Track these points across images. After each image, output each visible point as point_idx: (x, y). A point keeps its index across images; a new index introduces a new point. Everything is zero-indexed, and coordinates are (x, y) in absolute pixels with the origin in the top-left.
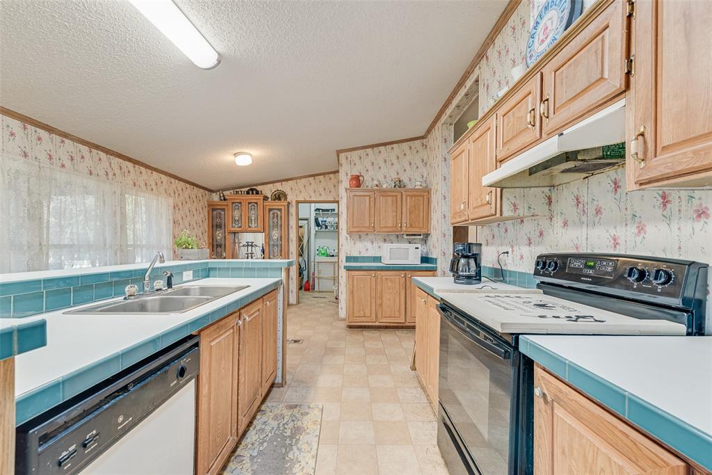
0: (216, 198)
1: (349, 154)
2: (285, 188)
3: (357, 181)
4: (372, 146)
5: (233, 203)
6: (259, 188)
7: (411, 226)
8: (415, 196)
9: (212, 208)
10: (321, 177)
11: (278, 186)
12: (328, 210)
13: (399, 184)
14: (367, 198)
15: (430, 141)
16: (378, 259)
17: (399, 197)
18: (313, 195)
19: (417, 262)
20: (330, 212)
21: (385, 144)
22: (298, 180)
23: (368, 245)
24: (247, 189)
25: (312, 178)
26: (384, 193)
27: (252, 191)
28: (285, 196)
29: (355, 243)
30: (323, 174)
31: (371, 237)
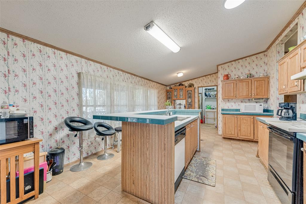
0: (168, 88)
1: (223, 66)
2: (193, 82)
3: (227, 77)
4: (235, 61)
5: (174, 90)
6: (183, 83)
7: (257, 95)
8: (259, 81)
9: (167, 92)
10: (209, 76)
11: (191, 82)
12: (211, 89)
13: (251, 76)
14: (232, 84)
15: (269, 52)
16: (239, 110)
17: (250, 82)
18: (205, 84)
19: (261, 112)
20: (212, 90)
21: (242, 59)
22: (199, 79)
23: (233, 104)
24: (179, 84)
26: (241, 81)
27: (181, 84)
28: (193, 85)
29: (226, 103)
30: (210, 75)
31: (234, 100)
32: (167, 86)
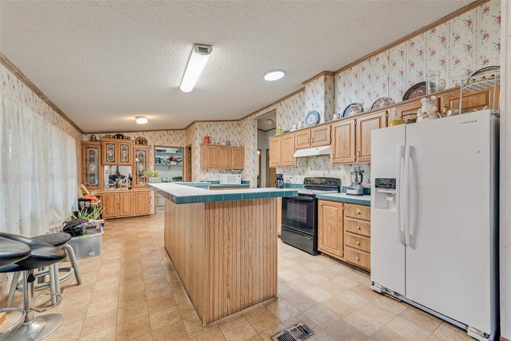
0: (86, 138)
1: (201, 123)
2: (146, 136)
3: (208, 139)
4: (214, 121)
5: (107, 144)
6: (125, 135)
7: (236, 165)
8: (238, 150)
9: (83, 144)
10: (172, 132)
11: (141, 134)
12: (161, 151)
13: (229, 143)
14: (215, 150)
16: (218, 182)
17: (230, 150)
18: (166, 142)
19: (240, 183)
20: (163, 152)
21: (220, 121)
22: (156, 132)
23: (212, 174)
24: (114, 134)
25: (166, 132)
26: (222, 147)
27: (119, 136)
28: (146, 141)
29: (204, 174)
30: (174, 130)
31: (213, 170)
32: (82, 133)
